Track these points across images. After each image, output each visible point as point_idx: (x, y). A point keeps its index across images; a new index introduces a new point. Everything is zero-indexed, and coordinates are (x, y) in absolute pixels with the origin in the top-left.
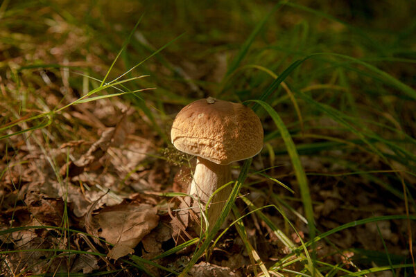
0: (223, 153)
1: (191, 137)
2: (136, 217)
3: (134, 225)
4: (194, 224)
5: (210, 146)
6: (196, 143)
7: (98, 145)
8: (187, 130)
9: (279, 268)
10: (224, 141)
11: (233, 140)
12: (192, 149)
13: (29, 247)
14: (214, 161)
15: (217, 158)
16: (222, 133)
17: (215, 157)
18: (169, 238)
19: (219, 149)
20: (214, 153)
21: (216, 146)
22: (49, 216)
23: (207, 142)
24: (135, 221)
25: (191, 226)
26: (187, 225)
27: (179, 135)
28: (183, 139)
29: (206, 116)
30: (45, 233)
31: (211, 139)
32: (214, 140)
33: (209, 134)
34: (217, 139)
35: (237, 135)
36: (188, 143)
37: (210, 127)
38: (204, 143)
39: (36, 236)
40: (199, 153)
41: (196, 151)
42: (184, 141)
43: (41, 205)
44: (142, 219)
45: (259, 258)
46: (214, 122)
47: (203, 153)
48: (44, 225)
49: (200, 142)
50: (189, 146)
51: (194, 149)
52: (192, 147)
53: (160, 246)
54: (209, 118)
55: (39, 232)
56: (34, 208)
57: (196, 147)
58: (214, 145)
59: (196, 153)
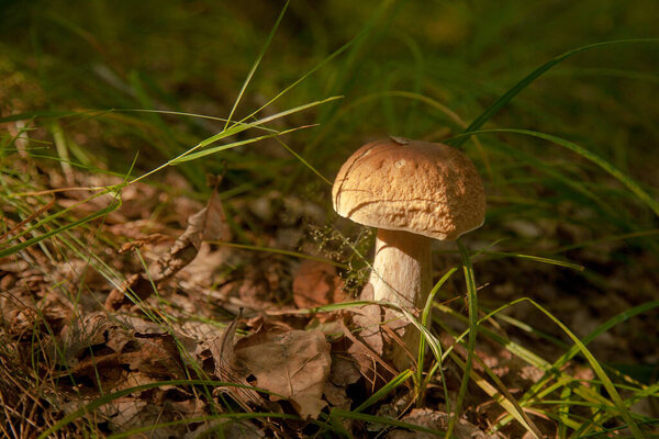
0: (449, 221)
1: (391, 201)
2: (303, 348)
3: (305, 361)
4: (391, 350)
5: (428, 210)
6: (403, 209)
7: (188, 239)
8: (380, 190)
9: (532, 401)
10: (449, 201)
11: (459, 198)
12: (393, 219)
13: (139, 423)
14: (434, 236)
15: (441, 229)
16: (442, 189)
17: (437, 228)
18: (358, 377)
19: (442, 215)
20: (435, 222)
21: (437, 209)
22: (159, 365)
23: (423, 205)
24: (304, 355)
25: (388, 352)
26: (381, 352)
27: (367, 200)
28: (376, 206)
29: (410, 164)
30: (159, 395)
31: (427, 200)
32: (432, 200)
33: (424, 192)
34: (438, 199)
35: (463, 190)
36: (387, 210)
37: (421, 180)
38: (418, 206)
39: (144, 403)
40: (406, 225)
41: (402, 222)
42: (379, 208)
43: (140, 348)
44: (313, 350)
45: (496, 391)
46: (427, 171)
47: (415, 225)
48: (154, 381)
49: (410, 206)
50: (388, 215)
51: (398, 219)
52: (395, 216)
53: (344, 392)
54: (417, 167)
55: (147, 395)
56: (129, 354)
57: (402, 216)
58: (434, 209)
59: (402, 226)
